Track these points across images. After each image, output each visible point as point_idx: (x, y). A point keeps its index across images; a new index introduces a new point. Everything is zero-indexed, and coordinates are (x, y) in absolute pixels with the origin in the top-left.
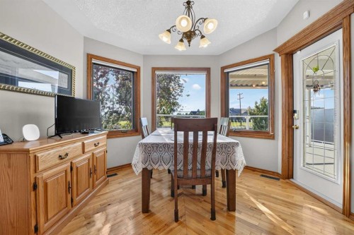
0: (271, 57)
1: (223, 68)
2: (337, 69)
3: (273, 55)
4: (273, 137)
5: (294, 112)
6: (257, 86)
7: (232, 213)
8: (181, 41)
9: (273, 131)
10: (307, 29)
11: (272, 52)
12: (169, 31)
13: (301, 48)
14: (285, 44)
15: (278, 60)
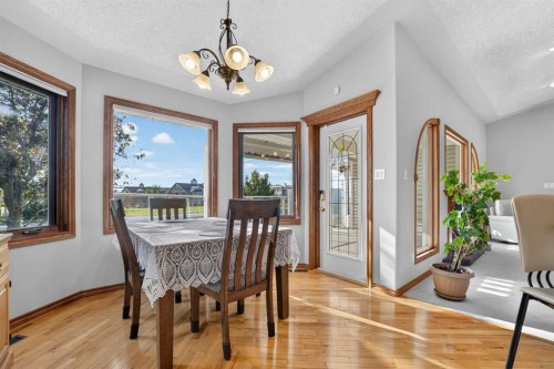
0: (297, 125)
1: (236, 126)
2: (359, 151)
3: (299, 123)
4: (298, 222)
5: (321, 192)
6: (267, 156)
7: (286, 320)
8: (206, 73)
9: (299, 215)
10: (339, 106)
11: (298, 120)
12: (198, 53)
13: (328, 123)
14: (315, 114)
15: (305, 131)
